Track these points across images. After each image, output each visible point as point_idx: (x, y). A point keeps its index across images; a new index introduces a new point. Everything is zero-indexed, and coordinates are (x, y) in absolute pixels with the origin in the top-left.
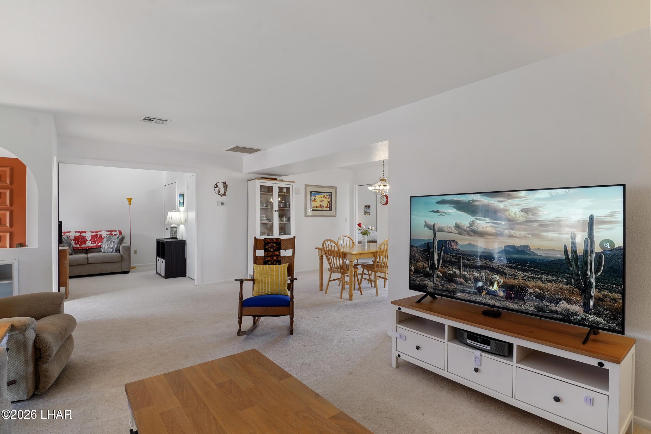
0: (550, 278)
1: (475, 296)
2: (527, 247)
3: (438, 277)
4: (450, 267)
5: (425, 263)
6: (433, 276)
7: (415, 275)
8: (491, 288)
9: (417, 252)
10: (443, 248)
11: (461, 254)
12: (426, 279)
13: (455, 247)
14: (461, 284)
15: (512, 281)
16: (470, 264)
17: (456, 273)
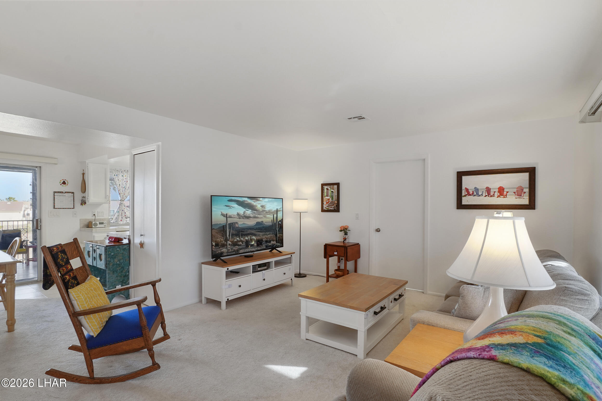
0: (268, 233)
1: (246, 249)
2: (262, 221)
3: (229, 245)
4: (235, 237)
5: (222, 238)
6: (227, 245)
7: (216, 248)
8: (252, 243)
9: (216, 232)
10: (232, 227)
11: (240, 229)
12: (223, 248)
13: (237, 226)
14: (240, 245)
15: (259, 238)
16: (244, 233)
17: (238, 240)
